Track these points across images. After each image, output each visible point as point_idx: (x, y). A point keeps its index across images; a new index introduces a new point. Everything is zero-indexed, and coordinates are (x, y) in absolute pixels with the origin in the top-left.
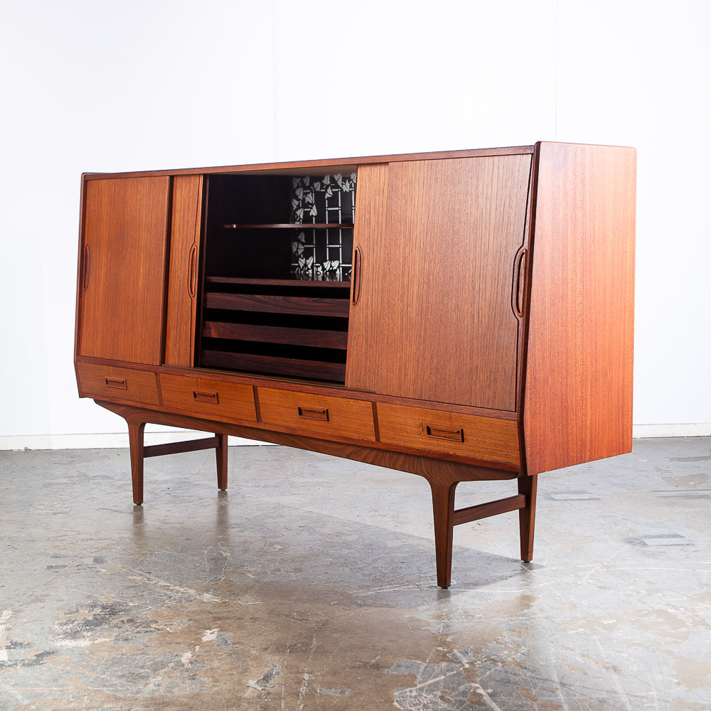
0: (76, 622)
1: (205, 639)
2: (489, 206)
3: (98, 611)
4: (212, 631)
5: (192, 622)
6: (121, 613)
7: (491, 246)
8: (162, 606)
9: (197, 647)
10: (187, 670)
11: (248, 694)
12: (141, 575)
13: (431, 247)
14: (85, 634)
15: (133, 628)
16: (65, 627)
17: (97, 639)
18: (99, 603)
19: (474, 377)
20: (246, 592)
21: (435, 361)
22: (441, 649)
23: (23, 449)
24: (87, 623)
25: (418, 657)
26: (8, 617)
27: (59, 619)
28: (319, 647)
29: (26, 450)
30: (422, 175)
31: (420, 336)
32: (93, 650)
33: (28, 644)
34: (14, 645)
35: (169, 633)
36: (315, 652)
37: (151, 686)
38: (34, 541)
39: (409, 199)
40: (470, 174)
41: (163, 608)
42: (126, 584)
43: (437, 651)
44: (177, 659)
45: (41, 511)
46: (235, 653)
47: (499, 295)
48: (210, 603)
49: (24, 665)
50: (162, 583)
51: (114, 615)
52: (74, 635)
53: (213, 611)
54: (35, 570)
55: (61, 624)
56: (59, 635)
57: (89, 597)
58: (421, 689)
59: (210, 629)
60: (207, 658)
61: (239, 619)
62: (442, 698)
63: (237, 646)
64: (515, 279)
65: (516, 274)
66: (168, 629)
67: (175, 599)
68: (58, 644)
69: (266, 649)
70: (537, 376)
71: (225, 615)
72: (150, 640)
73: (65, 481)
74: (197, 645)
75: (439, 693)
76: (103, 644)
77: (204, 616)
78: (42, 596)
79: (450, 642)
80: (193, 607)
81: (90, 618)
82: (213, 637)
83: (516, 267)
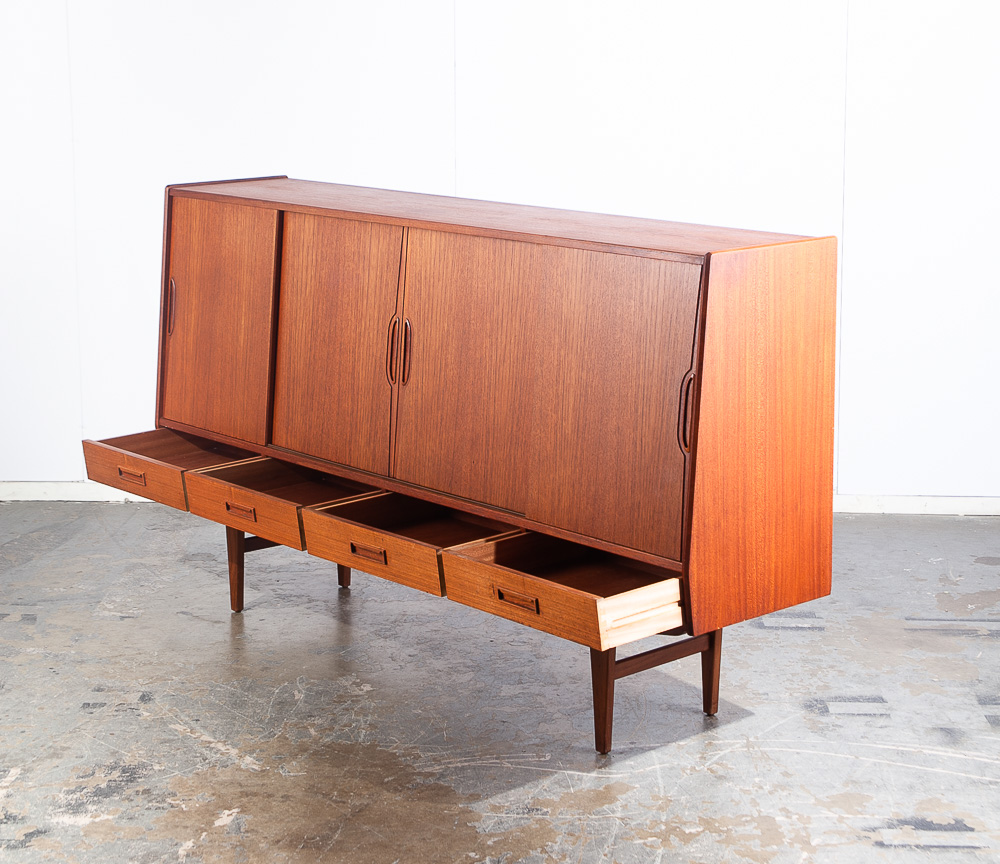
0: (85, 790)
1: (218, 823)
2: (654, 317)
3: (116, 775)
4: (230, 812)
5: (214, 798)
6: (140, 780)
7: (656, 364)
8: (190, 772)
9: (204, 834)
12: (186, 723)
13: (590, 354)
14: (89, 807)
15: (145, 802)
17: (99, 816)
18: (122, 764)
19: (636, 514)
20: (294, 756)
21: (593, 489)
22: (472, 854)
24: (98, 792)
26: (13, 779)
27: (67, 785)
28: (339, 842)
30: (580, 267)
31: (576, 457)
32: (88, 831)
33: (23, 818)
36: (331, 850)
39: (565, 292)
40: (634, 276)
41: (190, 775)
42: (165, 736)
43: (467, 857)
46: (241, 845)
47: (665, 424)
48: (247, 770)
49: (8, 847)
50: (206, 737)
51: (132, 781)
52: (76, 808)
53: (244, 783)
54: (68, 709)
55: (69, 792)
56: (60, 807)
57: (114, 753)
59: (229, 809)
60: (207, 850)
61: (270, 796)
63: (249, 834)
64: (683, 407)
65: (683, 402)
66: (183, 806)
67: (209, 763)
68: (55, 821)
69: (278, 841)
70: (707, 521)
71: (255, 789)
72: (158, 821)
74: (206, 831)
76: (103, 823)
77: (231, 790)
78: (64, 749)
79: (489, 847)
80: (224, 776)
81: (103, 785)
82: (230, 820)
83: (684, 394)
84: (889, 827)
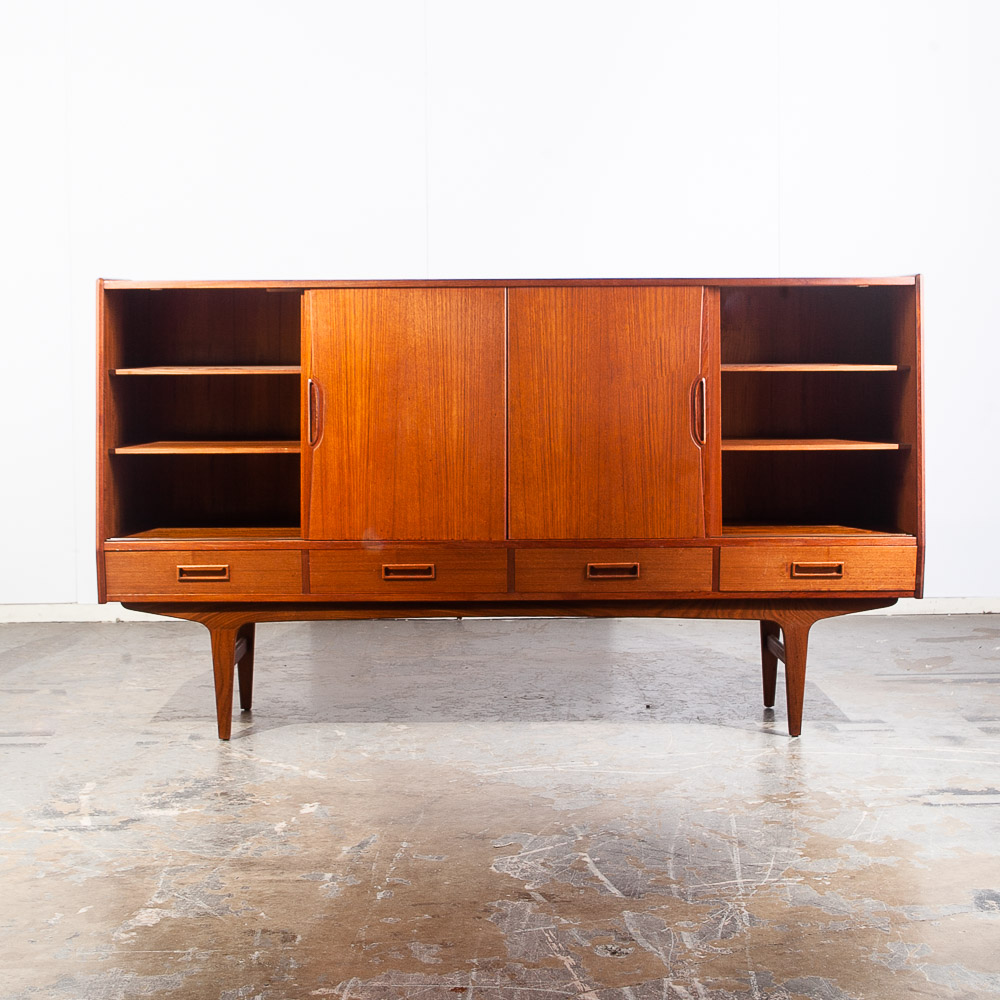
0: (164, 794)
1: (302, 812)
3: (189, 784)
4: (312, 805)
5: (291, 796)
6: (214, 787)
9: (294, 818)
10: (279, 837)
11: (339, 858)
12: (241, 752)
14: (174, 804)
15: (227, 801)
16: (153, 798)
17: (186, 809)
18: (192, 777)
22: (557, 823)
23: (114, 621)
24: (178, 795)
25: (529, 830)
27: (147, 791)
29: (118, 621)
32: (180, 819)
33: (113, 812)
34: (99, 813)
35: (264, 805)
37: (239, 850)
38: (123, 717)
41: (262, 783)
42: (224, 761)
43: (553, 825)
44: (270, 827)
45: (132, 688)
46: (333, 824)
48: (315, 779)
49: (108, 830)
50: (264, 761)
51: (207, 788)
52: (162, 805)
53: (315, 786)
54: (124, 745)
55: (149, 796)
56: (145, 805)
57: (180, 770)
58: (524, 857)
59: (309, 802)
60: (301, 827)
61: (343, 794)
62: (543, 864)
63: (337, 817)
66: (264, 802)
67: (276, 775)
68: (144, 813)
69: (367, 821)
71: (327, 790)
72: (244, 811)
73: (163, 656)
74: (294, 816)
75: (542, 861)
76: (192, 814)
77: (306, 791)
78: (129, 769)
79: (570, 818)
80: (293, 783)
81: (181, 791)
82: (313, 810)
84: (931, 794)
